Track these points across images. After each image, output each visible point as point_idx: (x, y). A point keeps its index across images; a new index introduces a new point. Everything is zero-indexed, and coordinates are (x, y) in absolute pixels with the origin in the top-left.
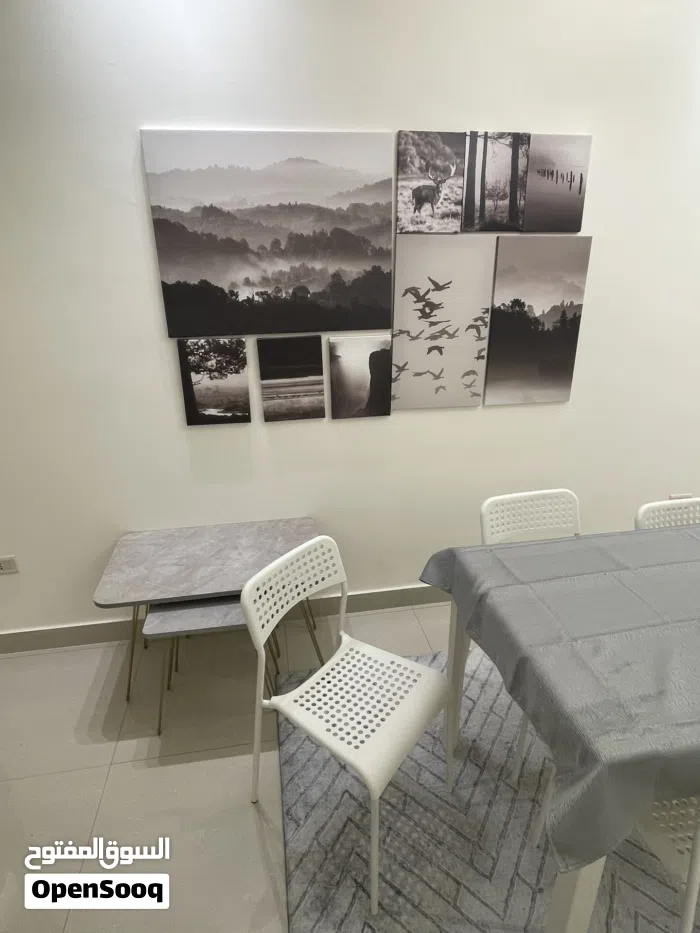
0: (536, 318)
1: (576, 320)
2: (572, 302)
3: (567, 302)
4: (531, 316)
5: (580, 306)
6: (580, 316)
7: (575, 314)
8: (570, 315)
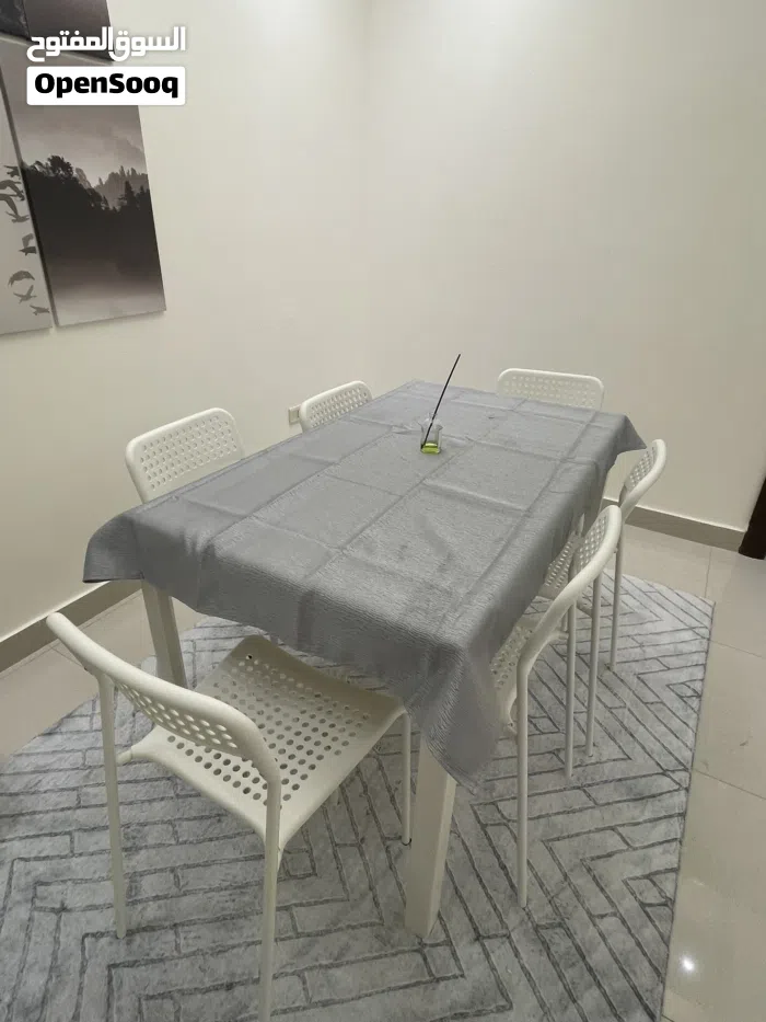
0: (92, 190)
1: (145, 197)
2: (133, 171)
3: (127, 169)
4: (86, 187)
5: (145, 177)
6: (148, 191)
7: (142, 188)
8: (136, 190)
